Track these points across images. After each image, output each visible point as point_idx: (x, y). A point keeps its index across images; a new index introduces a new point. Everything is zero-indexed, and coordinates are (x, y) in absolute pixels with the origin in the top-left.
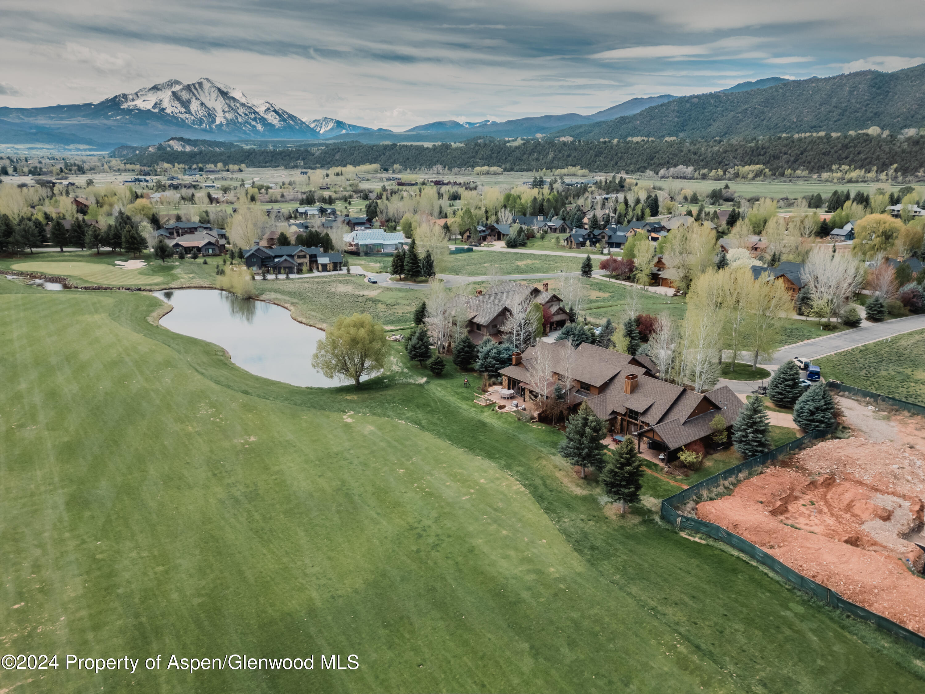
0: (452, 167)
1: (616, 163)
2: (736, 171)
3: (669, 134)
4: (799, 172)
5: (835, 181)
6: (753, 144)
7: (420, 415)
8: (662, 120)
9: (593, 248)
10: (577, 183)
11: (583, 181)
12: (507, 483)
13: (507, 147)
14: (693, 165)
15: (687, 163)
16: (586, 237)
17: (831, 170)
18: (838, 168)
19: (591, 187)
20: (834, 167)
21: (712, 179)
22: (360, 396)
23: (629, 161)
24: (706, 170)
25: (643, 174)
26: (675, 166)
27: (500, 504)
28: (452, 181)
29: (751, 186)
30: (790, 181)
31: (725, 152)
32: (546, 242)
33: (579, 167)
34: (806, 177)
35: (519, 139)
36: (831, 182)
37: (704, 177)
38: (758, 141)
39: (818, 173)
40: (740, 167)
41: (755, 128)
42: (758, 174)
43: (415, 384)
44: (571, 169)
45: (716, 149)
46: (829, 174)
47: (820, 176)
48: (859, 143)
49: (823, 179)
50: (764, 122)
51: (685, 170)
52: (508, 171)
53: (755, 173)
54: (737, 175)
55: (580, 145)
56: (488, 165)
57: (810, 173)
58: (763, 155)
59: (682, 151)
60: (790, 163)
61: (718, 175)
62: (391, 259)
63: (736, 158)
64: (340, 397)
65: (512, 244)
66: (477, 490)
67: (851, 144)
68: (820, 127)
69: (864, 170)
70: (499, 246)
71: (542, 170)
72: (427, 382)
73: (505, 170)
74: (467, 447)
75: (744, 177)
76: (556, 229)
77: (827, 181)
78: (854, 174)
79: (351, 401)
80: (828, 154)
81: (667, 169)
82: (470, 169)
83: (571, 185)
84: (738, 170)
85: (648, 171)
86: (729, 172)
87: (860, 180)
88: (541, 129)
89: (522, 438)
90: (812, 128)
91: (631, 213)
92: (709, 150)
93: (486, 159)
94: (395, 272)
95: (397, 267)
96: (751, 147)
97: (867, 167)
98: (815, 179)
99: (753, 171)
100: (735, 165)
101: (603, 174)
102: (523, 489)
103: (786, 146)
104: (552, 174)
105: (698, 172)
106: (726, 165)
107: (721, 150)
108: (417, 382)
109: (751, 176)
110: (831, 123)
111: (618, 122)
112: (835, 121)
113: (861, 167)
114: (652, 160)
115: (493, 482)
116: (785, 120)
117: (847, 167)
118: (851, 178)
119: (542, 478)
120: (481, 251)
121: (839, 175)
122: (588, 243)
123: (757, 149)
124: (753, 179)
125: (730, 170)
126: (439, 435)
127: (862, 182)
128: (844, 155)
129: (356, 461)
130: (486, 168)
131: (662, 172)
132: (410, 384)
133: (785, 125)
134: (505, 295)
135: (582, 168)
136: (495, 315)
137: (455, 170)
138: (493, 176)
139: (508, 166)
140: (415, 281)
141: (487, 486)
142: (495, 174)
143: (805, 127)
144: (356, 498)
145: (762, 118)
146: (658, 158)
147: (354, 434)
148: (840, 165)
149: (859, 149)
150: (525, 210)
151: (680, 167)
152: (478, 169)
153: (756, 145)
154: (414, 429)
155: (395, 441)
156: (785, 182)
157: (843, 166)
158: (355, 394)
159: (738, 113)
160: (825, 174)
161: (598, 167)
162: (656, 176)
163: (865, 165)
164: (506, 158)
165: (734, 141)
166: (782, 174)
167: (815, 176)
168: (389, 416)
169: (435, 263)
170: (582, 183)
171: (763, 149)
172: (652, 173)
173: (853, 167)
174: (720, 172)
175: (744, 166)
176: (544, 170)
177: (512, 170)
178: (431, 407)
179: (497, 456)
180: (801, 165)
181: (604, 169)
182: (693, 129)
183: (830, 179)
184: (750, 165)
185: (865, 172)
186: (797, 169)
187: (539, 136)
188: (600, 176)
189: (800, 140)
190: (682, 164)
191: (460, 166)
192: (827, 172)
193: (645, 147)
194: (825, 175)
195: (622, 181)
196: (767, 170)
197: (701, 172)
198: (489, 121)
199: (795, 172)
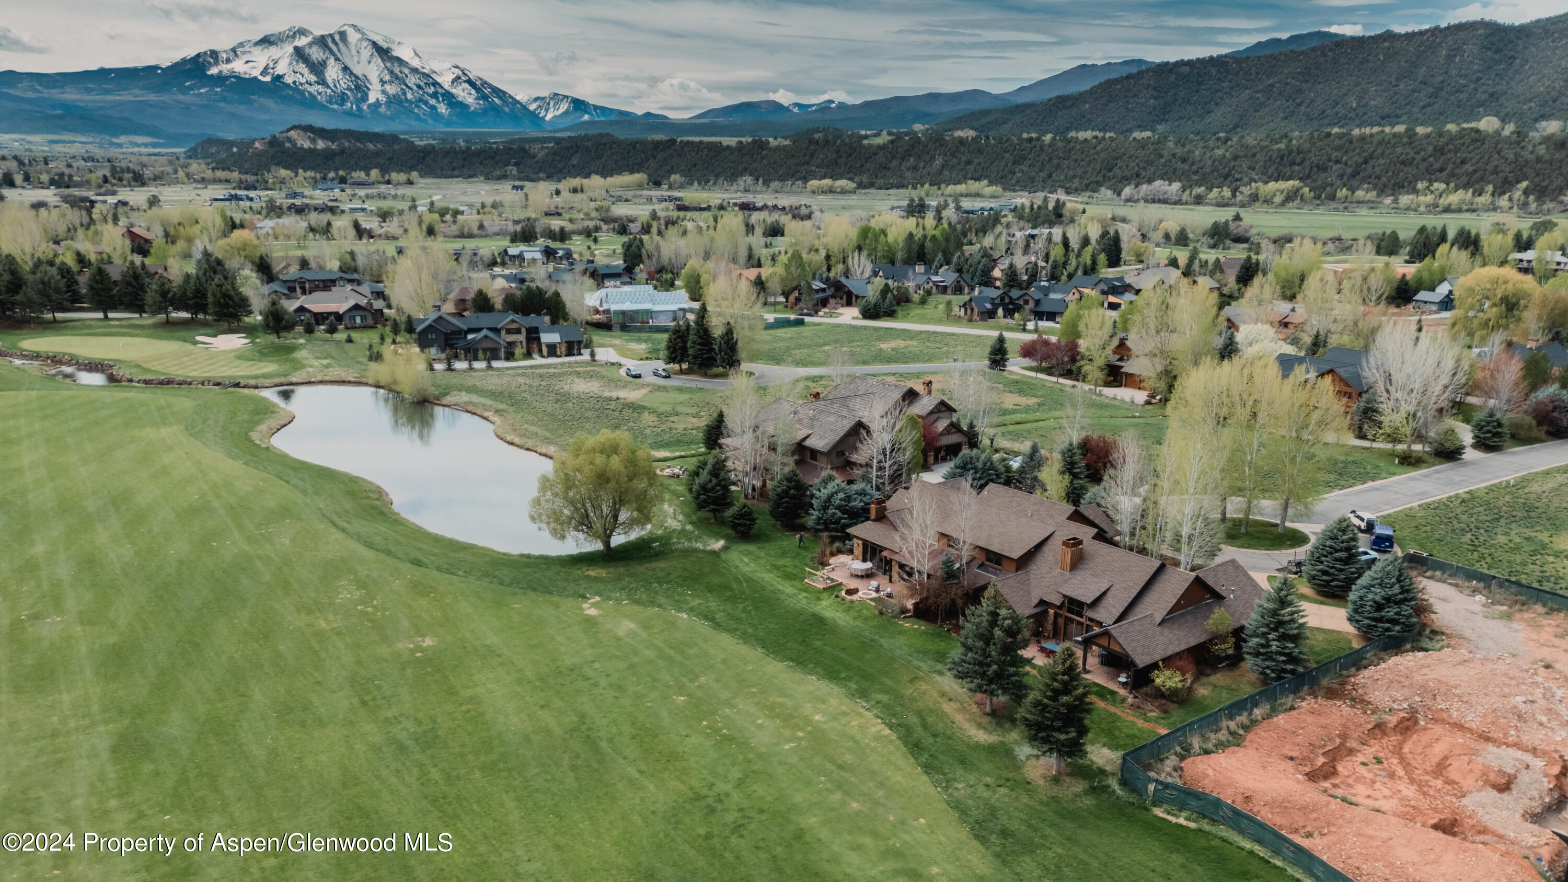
0: (771, 180)
1: (1050, 176)
2: (1253, 190)
3: (1139, 127)
4: (1360, 194)
5: (1422, 209)
6: (1282, 146)
7: (713, 604)
8: (1128, 103)
9: (1009, 320)
10: (982, 209)
11: (993, 205)
12: (861, 721)
13: (863, 147)
14: (1180, 181)
15: (1169, 177)
16: (998, 301)
17: (1415, 191)
18: (1428, 188)
19: (1005, 216)
20: (1420, 185)
21: (1212, 205)
22: (611, 570)
23: (1071, 173)
24: (1203, 189)
25: (1096, 195)
26: (1150, 181)
27: (849, 758)
28: (770, 204)
29: (1278, 216)
30: (1346, 208)
31: (1236, 157)
32: (928, 310)
33: (986, 182)
34: (1373, 202)
35: (885, 132)
36: (1415, 210)
37: (1199, 200)
38: (1291, 141)
39: (1393, 195)
40: (1260, 184)
41: (1286, 118)
42: (1291, 197)
43: (704, 551)
44: (973, 186)
45: (1219, 152)
46: (1411, 196)
47: (1396, 201)
48: (1463, 144)
49: (1401, 206)
50: (1302, 108)
51: (1167, 188)
52: (865, 187)
53: (1285, 194)
54: (1255, 198)
55: (987, 144)
56: (831, 177)
57: (1379, 195)
58: (1299, 165)
59: (1162, 156)
60: (1345, 178)
61: (1223, 197)
62: (666, 336)
63: (1254, 169)
64: (577, 572)
65: (870, 313)
66: (810, 733)
67: (1450, 147)
68: (1397, 116)
69: (1471, 190)
70: (849, 315)
71: (922, 186)
72: (725, 548)
73: (861, 186)
74: (792, 660)
75: (1268, 201)
76: (946, 287)
77: (1408, 209)
78: (1454, 198)
79: (596, 579)
80: (1411, 164)
81: (1136, 186)
82: (800, 183)
83: (973, 212)
84: (1257, 188)
85: (1103, 189)
86: (1241, 193)
87: (1465, 207)
88: (922, 117)
89: (886, 645)
90: (1383, 118)
91: (1074, 262)
92: (1208, 155)
93: (828, 167)
94: (671, 359)
95: (675, 351)
96: (1279, 150)
97: (1477, 186)
98: (1388, 206)
99: (1282, 192)
100: (1252, 180)
101: (1026, 194)
102: (887, 731)
103: (1338, 148)
104: (940, 192)
105: (1188, 192)
106: (1237, 180)
107: (1228, 155)
108: (708, 548)
109: (1278, 199)
110: (1416, 110)
111: (1053, 105)
112: (1423, 107)
113: (1466, 187)
114: (1110, 170)
115: (835, 719)
116: (1337, 104)
117: (1443, 186)
118: (1450, 205)
119: (919, 713)
120: (819, 324)
121: (1429, 198)
122: (1000, 312)
123: (1290, 154)
124: (1283, 204)
125: (1243, 189)
126: (745, 638)
127: (1467, 211)
128: (1437, 166)
129: (603, 682)
130: (827, 182)
131: (1127, 191)
132: (696, 550)
133: (1337, 114)
134: (858, 400)
135: (991, 183)
136: (842, 434)
137: (775, 184)
138: (840, 196)
139: (865, 179)
140: (706, 375)
141: (825, 726)
142: (844, 192)
143: (1370, 117)
144: (604, 744)
145: (1298, 101)
146: (1121, 168)
147: (600, 636)
148: (1431, 182)
149: (1464, 155)
150: (894, 254)
151: (1158, 183)
152: (814, 183)
153: (1287, 147)
154: (703, 627)
155: (670, 647)
156: (1337, 210)
157: (1436, 185)
158: (603, 568)
159: (1257, 92)
160: (1406, 197)
161: (1018, 182)
162: (1117, 199)
163: (1473, 183)
164: (862, 166)
165: (1250, 140)
166: (1332, 197)
167: (1388, 201)
168: (660, 606)
169: (740, 344)
170: (991, 209)
171: (1299, 153)
172: (1109, 192)
173: (1452, 185)
174: (1227, 192)
175: (1266, 183)
176: (927, 186)
177: (871, 185)
178: (732, 590)
179: (843, 675)
180: (1363, 181)
181: (1029, 185)
182: (1181, 118)
183: (1413, 206)
184: (1277, 181)
185: (1473, 194)
186: (1357, 189)
187: (918, 127)
188: (1021, 197)
189: (1362, 138)
190: (1162, 179)
191: (782, 179)
192: (1408, 193)
193: (1099, 148)
194: (1405, 199)
195: (1059, 205)
196: (1306, 190)
197: (1194, 193)
198: (833, 102)
199: (1353, 192)
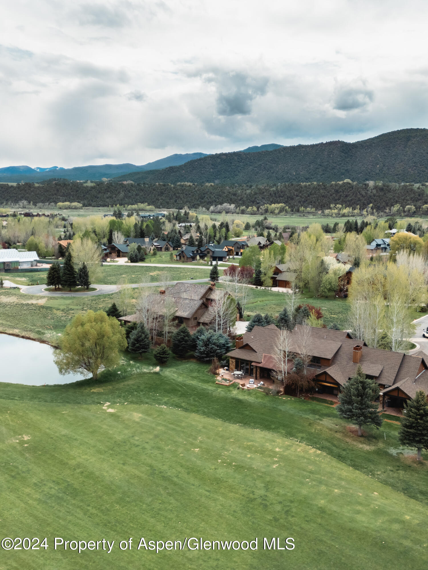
0: (37, 203)
1: (176, 201)
2: (266, 208)
3: (208, 181)
4: (309, 209)
5: (334, 215)
6: (274, 189)
7: (176, 399)
8: (201, 170)
10: (150, 216)
12: (301, 448)
13: (84, 187)
14: (234, 203)
15: (231, 202)
17: (330, 208)
18: (335, 207)
19: (161, 219)
20: (332, 206)
21: (249, 214)
22: (104, 388)
23: (185, 200)
24: (244, 207)
25: (198, 210)
26: (221, 204)
27: (311, 467)
28: (40, 213)
29: (276, 219)
30: (304, 215)
31: (256, 194)
32: (158, 257)
33: (146, 204)
34: (314, 213)
35: (89, 182)
36: (331, 216)
37: (243, 212)
38: (278, 187)
39: (321, 210)
40: (268, 205)
41: (268, 178)
42: (282, 210)
43: (150, 373)
44: (141, 206)
45: (248, 191)
46: (329, 210)
47: (323, 212)
48: (345, 189)
49: (326, 214)
50: (274, 175)
51: (229, 207)
52: (86, 206)
53: (279, 209)
54: (266, 211)
55: (145, 187)
56: (69, 201)
57: (316, 210)
58: (282, 197)
59: (224, 193)
60: (302, 203)
61: (253, 211)
62: (47, 272)
63: (264, 199)
65: (133, 260)
67: (341, 190)
68: (311, 179)
69: (351, 208)
70: (122, 261)
71: (116, 205)
72: (161, 370)
73: (84, 205)
74: (240, 423)
75: (272, 212)
76: (161, 248)
77: (328, 215)
78: (346, 211)
79: (99, 394)
80: (326, 197)
81: (216, 206)
82: (53, 204)
83: (145, 217)
85: (200, 207)
86: (261, 209)
87: (350, 215)
89: (283, 410)
90: (306, 179)
91: (218, 235)
92: (244, 192)
93: (67, 196)
94: (49, 284)
95: (53, 279)
96: (273, 191)
97: (353, 206)
98: (320, 214)
99: (278, 208)
100: (264, 204)
101: (166, 209)
102: (319, 452)
103: (297, 190)
104: (124, 209)
105: (238, 208)
106: (258, 203)
107: (252, 192)
108: (152, 371)
109: (277, 211)
110: (319, 176)
111: (168, 171)
112: (321, 175)
113: (349, 206)
114: (202, 199)
115: (287, 449)
116: (288, 173)
117: (340, 206)
118: (344, 213)
119: (327, 440)
121: (336, 211)
122: (198, 257)
123: (278, 192)
124: (279, 213)
125: (261, 207)
126: (207, 414)
127: (351, 216)
128: (337, 198)
129: (147, 446)
130: (67, 203)
131: (212, 208)
132: (145, 373)
133: (288, 177)
135: (149, 205)
136: (196, 309)
137: (40, 204)
138: (75, 210)
139: (86, 202)
140: (70, 291)
142: (76, 208)
143: (302, 179)
145: (272, 171)
146: (207, 198)
147: (127, 422)
148: (336, 204)
149: (347, 193)
152: (60, 204)
153: (277, 189)
154: (179, 412)
155: (170, 424)
156: (300, 216)
157: (338, 205)
158: (99, 387)
159: (255, 167)
160: (327, 210)
161: (161, 204)
162: (208, 212)
163: (351, 204)
164: (84, 196)
165: (261, 187)
166: (298, 211)
167: (320, 212)
168: (147, 403)
169: (89, 273)
171: (282, 192)
172: (204, 209)
173: (344, 205)
174: (255, 209)
175: (270, 204)
176: (118, 205)
177: (90, 205)
178: (179, 391)
180: (308, 204)
181: (167, 206)
182: (225, 178)
183: (330, 214)
184: (275, 204)
186: (307, 207)
187: (105, 179)
188: (164, 211)
189: (306, 186)
190: (226, 203)
191: (43, 202)
192: (327, 209)
193: (196, 189)
194: (327, 211)
195: (186, 214)
196: (287, 207)
197: (241, 209)
198: (57, 167)
199: (306, 209)
